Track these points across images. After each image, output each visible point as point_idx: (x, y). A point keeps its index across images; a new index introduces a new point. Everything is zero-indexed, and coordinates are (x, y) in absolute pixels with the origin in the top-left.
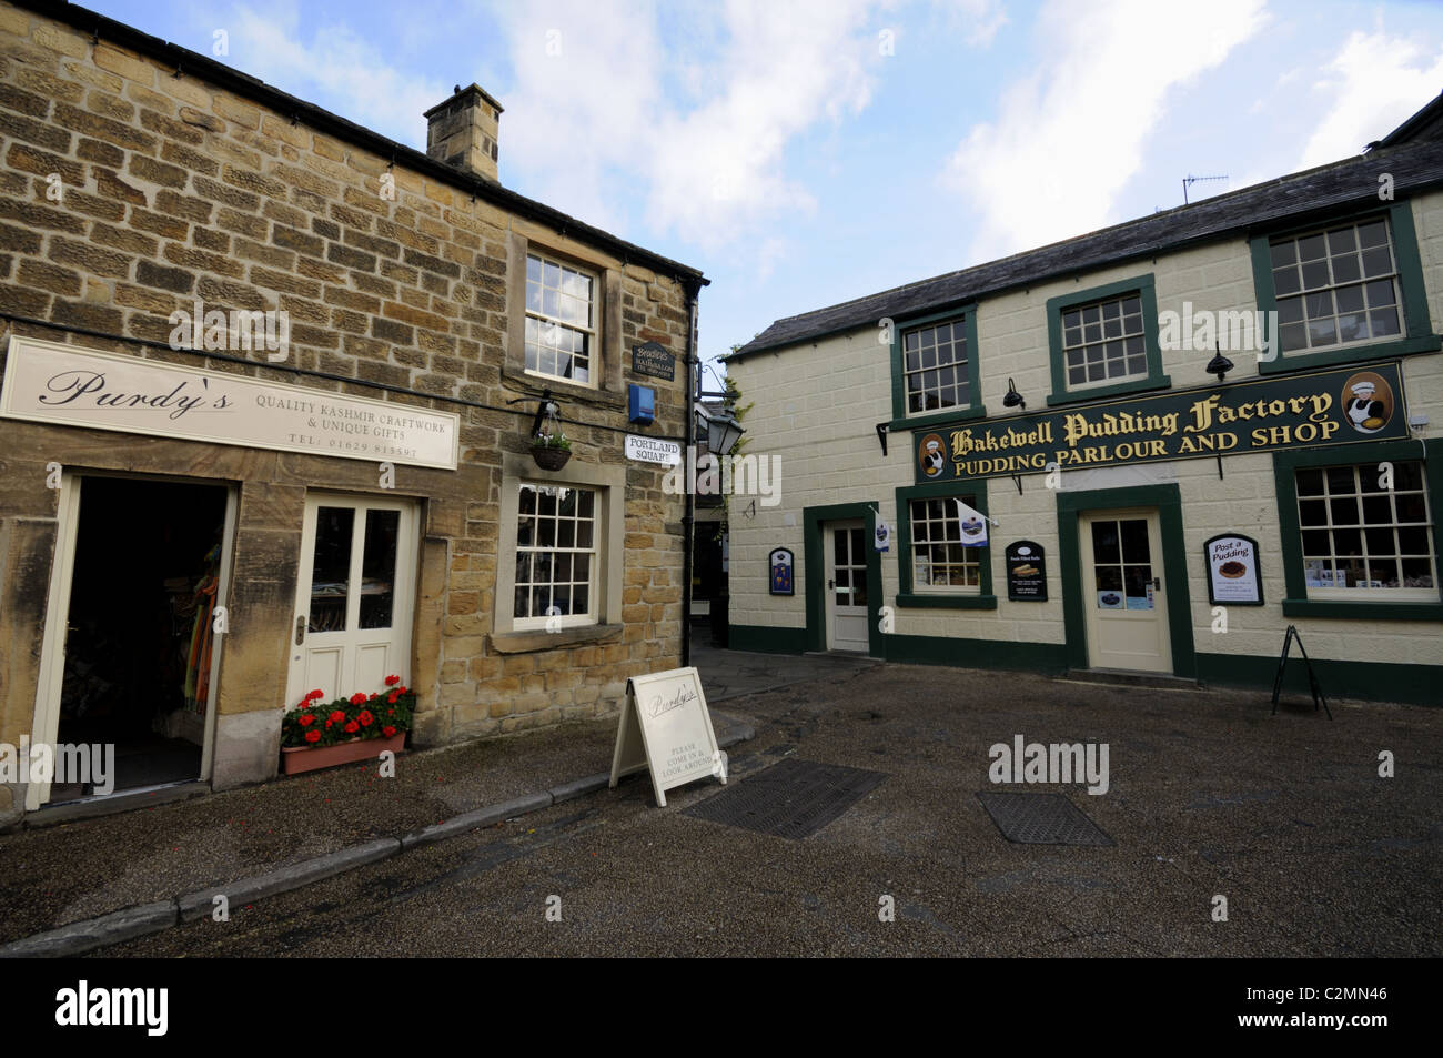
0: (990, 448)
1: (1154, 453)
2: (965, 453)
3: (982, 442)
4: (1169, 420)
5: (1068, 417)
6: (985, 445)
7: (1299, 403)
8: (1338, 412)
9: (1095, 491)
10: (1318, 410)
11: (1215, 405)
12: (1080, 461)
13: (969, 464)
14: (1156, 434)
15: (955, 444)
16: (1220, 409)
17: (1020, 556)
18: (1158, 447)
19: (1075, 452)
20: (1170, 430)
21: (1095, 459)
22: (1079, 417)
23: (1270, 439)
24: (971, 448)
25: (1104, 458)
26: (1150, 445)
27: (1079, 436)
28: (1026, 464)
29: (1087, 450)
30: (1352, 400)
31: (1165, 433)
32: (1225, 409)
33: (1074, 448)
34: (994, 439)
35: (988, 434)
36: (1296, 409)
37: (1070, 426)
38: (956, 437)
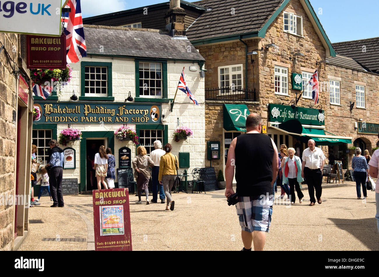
0: (59, 112)
1: (109, 121)
2: (49, 113)
3: (56, 110)
4: (113, 111)
5: (86, 105)
6: (57, 111)
7: (142, 111)
8: (149, 115)
9: (92, 132)
10: (146, 114)
11: (124, 108)
12: (88, 121)
13: (51, 117)
14: (110, 115)
15: (46, 109)
16: (125, 110)
17: (124, 152)
18: (110, 119)
19: (87, 118)
20: (113, 114)
21: (93, 121)
22: (89, 106)
23: (135, 121)
24: (52, 111)
25: (95, 121)
26: (108, 118)
27: (88, 112)
28: (71, 120)
29: (91, 118)
30: (152, 112)
31: (112, 115)
32: (126, 110)
33: (87, 116)
34: (60, 109)
35: (59, 107)
36: (141, 113)
37: (86, 108)
38: (46, 106)
